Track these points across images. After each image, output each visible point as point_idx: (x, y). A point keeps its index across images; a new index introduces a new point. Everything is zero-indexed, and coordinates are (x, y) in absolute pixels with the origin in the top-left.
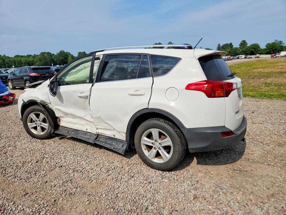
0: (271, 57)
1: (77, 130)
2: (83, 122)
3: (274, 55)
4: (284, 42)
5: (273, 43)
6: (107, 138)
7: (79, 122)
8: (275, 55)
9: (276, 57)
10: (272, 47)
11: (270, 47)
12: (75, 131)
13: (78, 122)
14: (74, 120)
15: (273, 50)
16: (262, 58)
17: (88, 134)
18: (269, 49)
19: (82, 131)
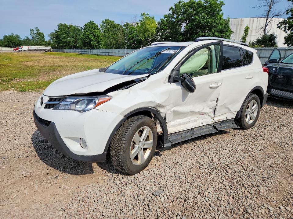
0: (14, 50)
1: (192, 129)
2: (195, 118)
3: (16, 48)
4: (21, 37)
5: (11, 36)
6: (221, 122)
7: (191, 120)
8: (18, 49)
9: (19, 51)
10: (10, 40)
11: (8, 40)
12: (189, 131)
13: (189, 120)
14: (184, 119)
15: (12, 43)
16: (3, 50)
17: (203, 127)
18: (8, 42)
19: (197, 127)
